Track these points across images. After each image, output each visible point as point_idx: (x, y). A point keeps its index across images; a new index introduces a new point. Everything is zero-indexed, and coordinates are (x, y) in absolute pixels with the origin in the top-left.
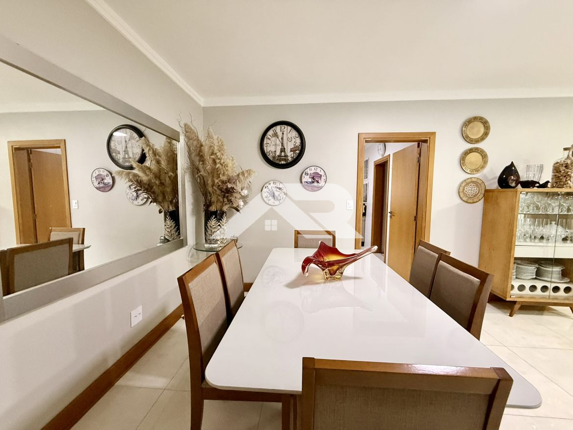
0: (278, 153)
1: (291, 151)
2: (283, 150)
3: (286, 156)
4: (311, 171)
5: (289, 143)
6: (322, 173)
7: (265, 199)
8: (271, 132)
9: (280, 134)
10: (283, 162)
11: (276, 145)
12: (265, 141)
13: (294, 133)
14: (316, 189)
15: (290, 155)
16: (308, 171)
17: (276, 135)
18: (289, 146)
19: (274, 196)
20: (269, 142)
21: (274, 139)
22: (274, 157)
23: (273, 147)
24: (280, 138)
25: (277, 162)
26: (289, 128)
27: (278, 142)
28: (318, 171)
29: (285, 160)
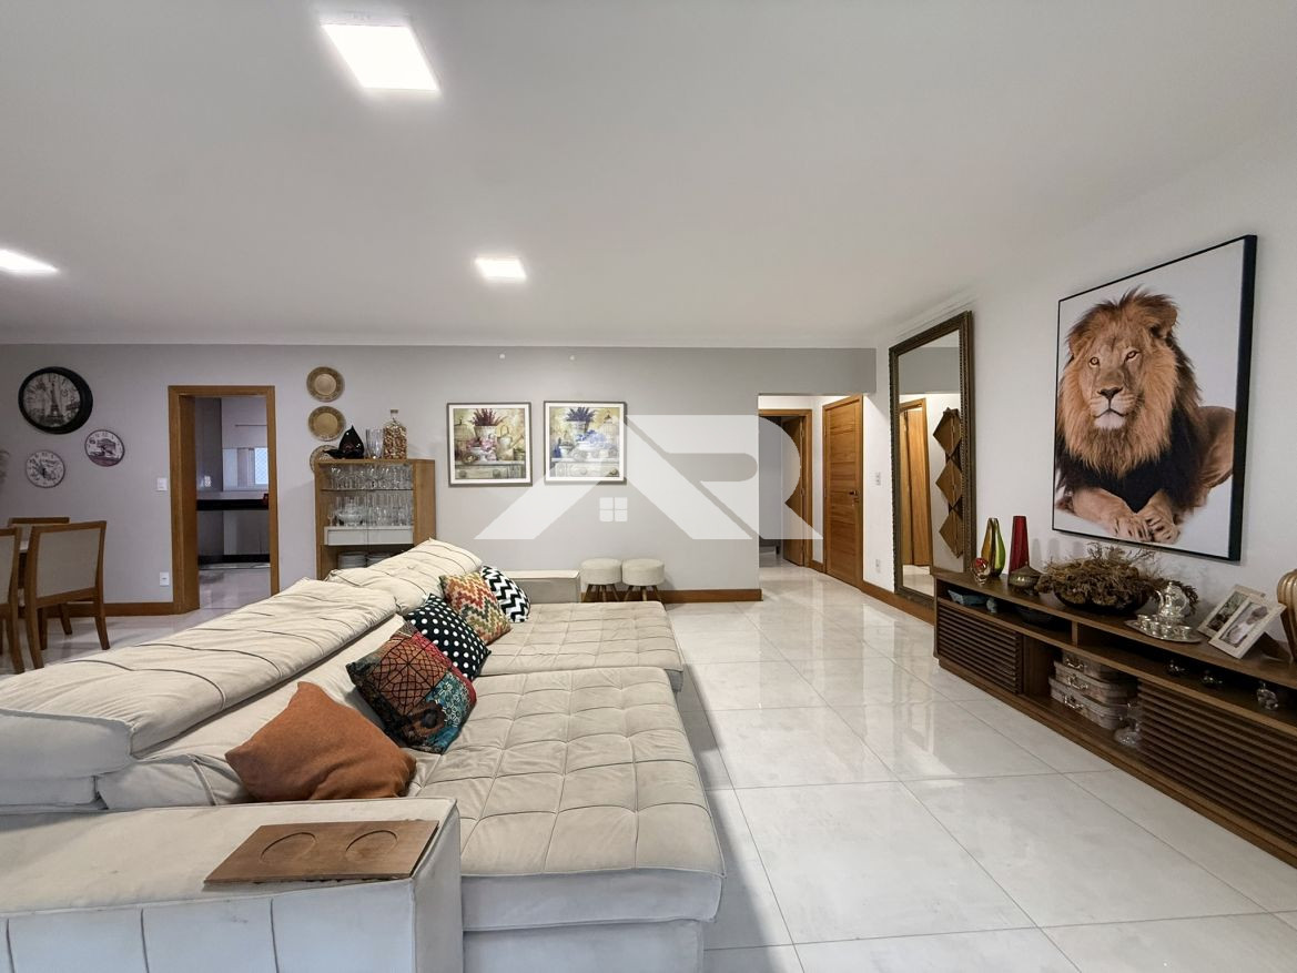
0: (47, 412)
1: (68, 409)
2: (55, 407)
3: (61, 416)
4: (100, 437)
5: (64, 399)
6: (115, 440)
7: (32, 478)
8: (34, 383)
9: (48, 385)
10: (56, 425)
11: (44, 400)
12: (26, 396)
13: (70, 385)
14: (110, 463)
15: (67, 415)
16: (94, 437)
17: (42, 386)
18: (63, 403)
19: (44, 473)
20: (33, 396)
21: (40, 392)
22: (41, 418)
23: (39, 403)
24: (49, 391)
25: (47, 425)
26: (62, 378)
27: (47, 397)
28: (109, 436)
29: (59, 422)
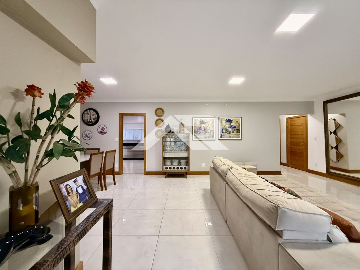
1: (94, 119)
3: (92, 121)
8: (86, 112)
9: (89, 113)
11: (88, 117)
12: (84, 116)
14: (104, 134)
16: (100, 127)
18: (93, 118)
19: (87, 136)
21: (87, 115)
22: (87, 121)
24: (89, 115)
25: (88, 123)
26: (93, 111)
27: (89, 116)
28: (104, 127)
29: (91, 123)
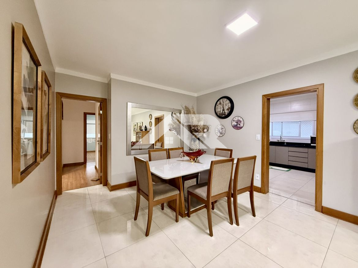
0: (221, 112)
1: (227, 110)
2: (223, 110)
3: (225, 113)
4: (236, 119)
5: (226, 106)
6: (241, 120)
9: (222, 103)
10: (223, 116)
11: (220, 108)
12: (216, 107)
13: (228, 101)
14: (239, 128)
19: (220, 132)
21: (220, 105)
22: (220, 114)
28: (239, 118)
